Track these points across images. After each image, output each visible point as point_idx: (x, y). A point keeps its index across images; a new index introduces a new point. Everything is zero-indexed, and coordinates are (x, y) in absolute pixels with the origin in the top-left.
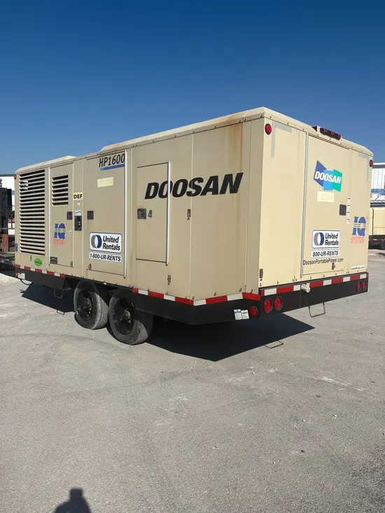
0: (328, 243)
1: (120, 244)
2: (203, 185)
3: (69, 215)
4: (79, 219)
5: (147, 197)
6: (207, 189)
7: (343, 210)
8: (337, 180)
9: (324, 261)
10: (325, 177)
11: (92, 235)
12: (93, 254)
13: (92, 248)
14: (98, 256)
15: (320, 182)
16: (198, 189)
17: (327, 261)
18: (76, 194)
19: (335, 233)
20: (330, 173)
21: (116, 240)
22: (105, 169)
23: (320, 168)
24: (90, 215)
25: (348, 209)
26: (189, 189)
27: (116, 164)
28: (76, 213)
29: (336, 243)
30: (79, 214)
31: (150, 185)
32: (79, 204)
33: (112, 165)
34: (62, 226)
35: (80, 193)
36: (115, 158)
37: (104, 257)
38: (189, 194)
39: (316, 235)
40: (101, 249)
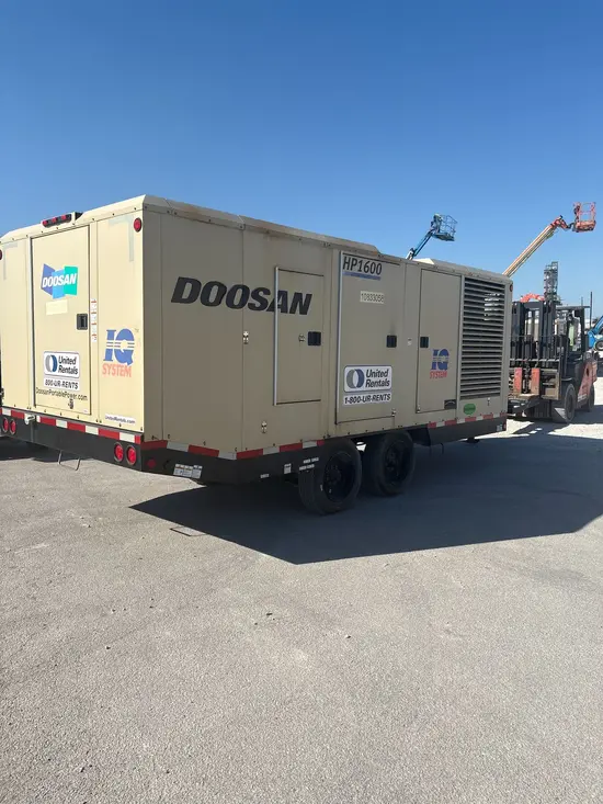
0: (62, 370)
7: (82, 322)
8: (69, 280)
9: (59, 394)
10: (54, 282)
15: (49, 290)
17: (64, 394)
19: (72, 357)
20: (59, 274)
23: (48, 272)
25: (92, 319)
29: (74, 371)
39: (48, 357)
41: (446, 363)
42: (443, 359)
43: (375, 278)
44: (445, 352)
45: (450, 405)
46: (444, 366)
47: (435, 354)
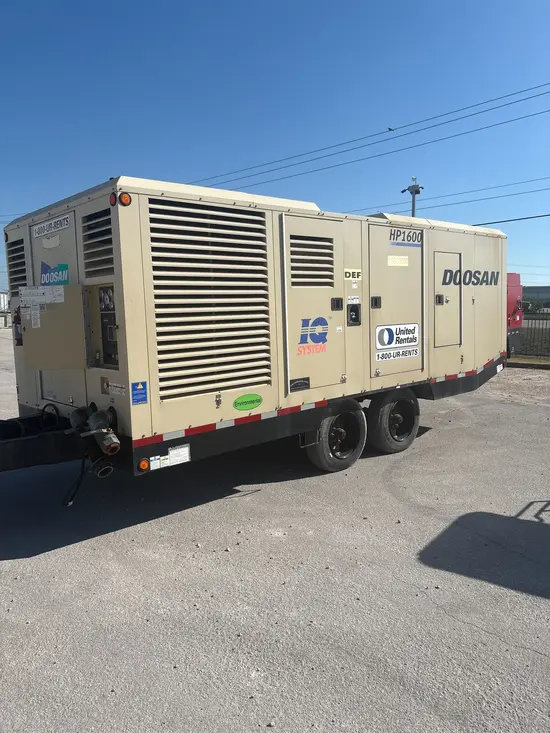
1: (417, 335)
2: (481, 277)
3: (337, 304)
4: (355, 309)
5: (444, 283)
6: (483, 281)
11: (379, 329)
12: (380, 354)
13: (379, 346)
14: (389, 356)
16: (478, 279)
18: (351, 271)
21: (412, 331)
22: (398, 244)
24: (376, 302)
26: (473, 279)
27: (411, 242)
28: (349, 300)
30: (356, 302)
31: (446, 272)
32: (355, 286)
33: (406, 241)
34: (321, 321)
35: (357, 271)
36: (411, 234)
37: (398, 354)
38: (474, 283)
40: (393, 345)
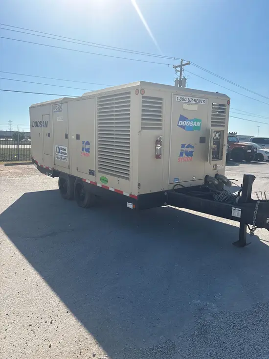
41: (89, 149)
42: (87, 146)
43: (60, 111)
44: (88, 143)
45: (92, 173)
46: (88, 150)
47: (83, 143)
